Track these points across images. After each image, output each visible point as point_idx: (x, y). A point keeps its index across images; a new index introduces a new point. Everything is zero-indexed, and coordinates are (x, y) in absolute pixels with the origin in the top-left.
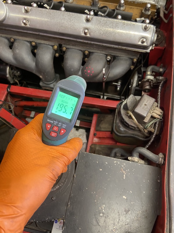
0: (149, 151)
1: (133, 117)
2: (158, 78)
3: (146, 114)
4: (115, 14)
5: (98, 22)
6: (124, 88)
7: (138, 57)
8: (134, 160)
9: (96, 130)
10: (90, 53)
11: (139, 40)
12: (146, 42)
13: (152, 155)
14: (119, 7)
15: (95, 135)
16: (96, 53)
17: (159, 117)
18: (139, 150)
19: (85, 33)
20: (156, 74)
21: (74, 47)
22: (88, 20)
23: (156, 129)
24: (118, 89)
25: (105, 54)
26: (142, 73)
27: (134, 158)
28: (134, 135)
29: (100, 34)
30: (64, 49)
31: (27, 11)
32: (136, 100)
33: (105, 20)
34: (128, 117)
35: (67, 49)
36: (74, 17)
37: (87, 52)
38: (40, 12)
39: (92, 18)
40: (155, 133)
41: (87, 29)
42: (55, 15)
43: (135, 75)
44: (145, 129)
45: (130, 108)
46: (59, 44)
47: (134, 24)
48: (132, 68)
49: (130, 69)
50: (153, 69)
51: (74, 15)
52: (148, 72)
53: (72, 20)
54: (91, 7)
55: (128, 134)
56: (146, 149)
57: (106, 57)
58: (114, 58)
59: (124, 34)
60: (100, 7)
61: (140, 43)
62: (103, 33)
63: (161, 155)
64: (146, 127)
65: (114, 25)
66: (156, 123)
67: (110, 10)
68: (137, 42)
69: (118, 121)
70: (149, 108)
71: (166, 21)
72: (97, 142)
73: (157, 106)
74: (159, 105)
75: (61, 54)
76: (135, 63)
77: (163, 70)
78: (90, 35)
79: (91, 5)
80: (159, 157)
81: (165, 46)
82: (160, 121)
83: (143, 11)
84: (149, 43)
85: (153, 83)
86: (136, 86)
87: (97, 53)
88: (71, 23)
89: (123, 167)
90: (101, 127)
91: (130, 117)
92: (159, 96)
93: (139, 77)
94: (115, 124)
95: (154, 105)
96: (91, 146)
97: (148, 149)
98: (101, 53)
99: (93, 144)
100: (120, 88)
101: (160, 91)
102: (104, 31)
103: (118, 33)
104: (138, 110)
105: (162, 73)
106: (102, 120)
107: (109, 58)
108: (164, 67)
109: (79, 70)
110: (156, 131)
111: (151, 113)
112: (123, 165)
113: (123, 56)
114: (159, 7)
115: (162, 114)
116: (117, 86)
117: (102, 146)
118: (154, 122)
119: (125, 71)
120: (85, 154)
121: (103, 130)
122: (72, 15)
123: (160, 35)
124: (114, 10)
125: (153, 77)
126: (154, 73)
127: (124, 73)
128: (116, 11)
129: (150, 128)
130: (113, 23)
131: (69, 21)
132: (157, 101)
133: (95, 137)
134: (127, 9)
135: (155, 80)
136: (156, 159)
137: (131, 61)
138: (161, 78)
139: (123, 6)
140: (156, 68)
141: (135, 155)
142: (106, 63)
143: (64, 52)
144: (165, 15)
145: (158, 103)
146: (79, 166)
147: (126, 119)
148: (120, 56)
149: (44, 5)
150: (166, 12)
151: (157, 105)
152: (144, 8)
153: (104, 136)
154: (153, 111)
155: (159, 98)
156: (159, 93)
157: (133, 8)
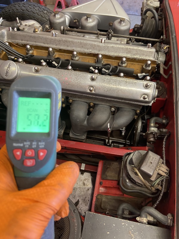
0: (157, 211)
1: (139, 174)
2: (161, 130)
3: (152, 172)
4: (118, 70)
5: (102, 81)
6: (129, 133)
7: (141, 108)
8: (142, 221)
9: (102, 178)
10: (95, 104)
11: (140, 96)
12: (147, 99)
13: (160, 216)
14: (121, 63)
15: (100, 183)
16: (100, 104)
17: (165, 175)
18: (148, 210)
19: (91, 90)
20: (160, 126)
21: (80, 100)
22: (93, 79)
23: (163, 187)
24: (123, 134)
25: (110, 106)
26: (146, 120)
27: (143, 218)
28: (141, 191)
29: (104, 91)
30: (71, 101)
31: (37, 71)
32: (141, 156)
33: (109, 79)
34: (134, 173)
35: (74, 101)
36: (81, 77)
37: (92, 104)
38: (49, 72)
39: (97, 77)
40: (163, 191)
41: (92, 87)
42: (63, 75)
43: (139, 121)
44: (152, 186)
45: (136, 164)
46: (66, 97)
47: (136, 83)
48: (136, 118)
49: (134, 118)
50: (156, 120)
51: (80, 75)
52: (151, 123)
53: (79, 79)
54: (95, 64)
55: (136, 190)
56: (154, 209)
57: (111, 109)
58: (118, 109)
59: (127, 91)
60: (104, 64)
61: (142, 99)
62: (107, 90)
63: (169, 216)
64: (153, 185)
65: (117, 83)
66: (162, 181)
67: (114, 67)
68: (140, 98)
69: (124, 175)
70: (155, 166)
71: (166, 77)
72: (103, 192)
73: (163, 163)
74: (164, 162)
75: (68, 104)
76: (138, 114)
77: (166, 121)
78: (95, 91)
79: (96, 63)
80: (168, 218)
81: (167, 97)
82: (166, 178)
83: (144, 67)
84: (151, 98)
85: (157, 136)
86: (141, 131)
87: (102, 105)
88: (78, 82)
89: (131, 230)
90: (107, 175)
91: (136, 174)
92: (164, 152)
93: (142, 123)
94: (121, 178)
95: (160, 162)
96: (97, 196)
97: (156, 208)
98: (105, 105)
99: (99, 194)
100: (125, 133)
101: (164, 146)
102: (108, 88)
103: (121, 90)
104: (144, 168)
105: (166, 124)
106: (108, 168)
107: (113, 109)
108: (166, 118)
109: (85, 119)
110: (163, 189)
111: (157, 170)
112: (131, 227)
113: (127, 107)
114: (159, 62)
115: (168, 171)
116: (122, 131)
117: (109, 197)
118: (161, 179)
119: (129, 122)
120: (91, 215)
121: (109, 178)
122: (78, 75)
123: (161, 87)
124: (116, 67)
125: (157, 129)
126: (157, 125)
127: (128, 124)
128: (119, 68)
129: (157, 186)
130: (116, 81)
131: (76, 80)
132: (162, 158)
133: (101, 186)
134: (128, 65)
135: (159, 132)
136: (165, 220)
137: (134, 112)
138: (164, 130)
139: (125, 63)
140: (159, 120)
141: (143, 216)
142: (110, 113)
143: (71, 104)
144: (165, 70)
145: (163, 160)
146: (85, 229)
147: (133, 176)
148: (124, 108)
149: (53, 63)
150: (166, 68)
151: (162, 161)
152: (145, 64)
153: (110, 186)
154: (159, 169)
155: (164, 154)
156: (164, 149)
157: (135, 64)
